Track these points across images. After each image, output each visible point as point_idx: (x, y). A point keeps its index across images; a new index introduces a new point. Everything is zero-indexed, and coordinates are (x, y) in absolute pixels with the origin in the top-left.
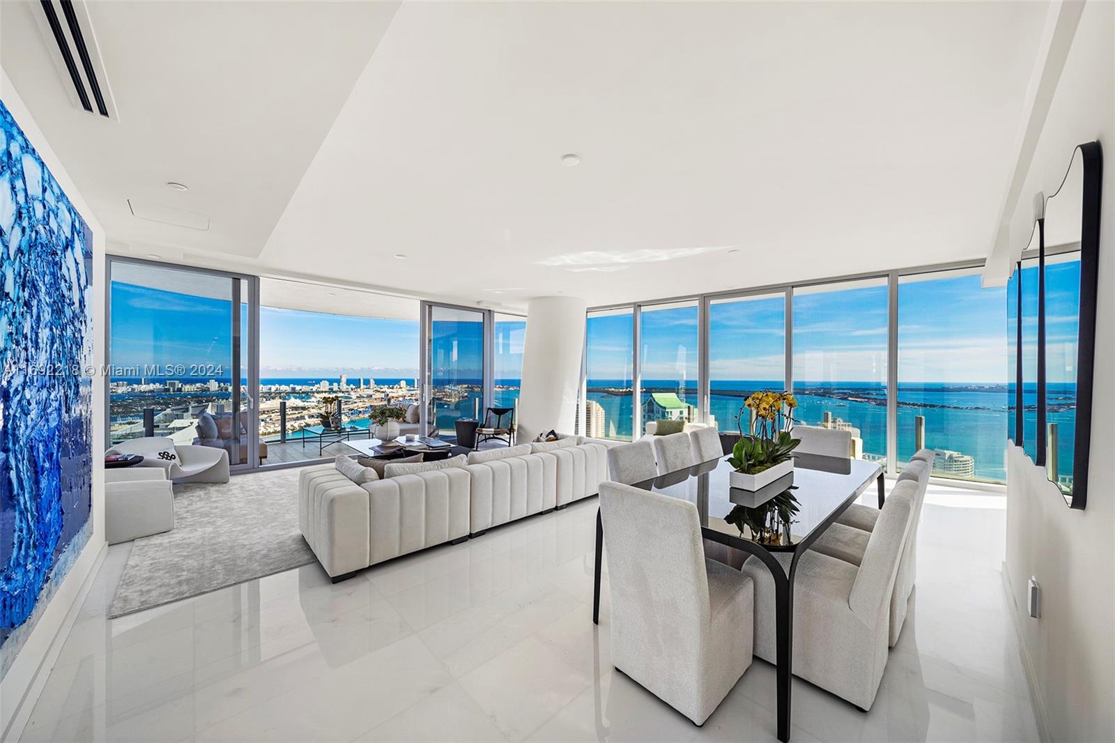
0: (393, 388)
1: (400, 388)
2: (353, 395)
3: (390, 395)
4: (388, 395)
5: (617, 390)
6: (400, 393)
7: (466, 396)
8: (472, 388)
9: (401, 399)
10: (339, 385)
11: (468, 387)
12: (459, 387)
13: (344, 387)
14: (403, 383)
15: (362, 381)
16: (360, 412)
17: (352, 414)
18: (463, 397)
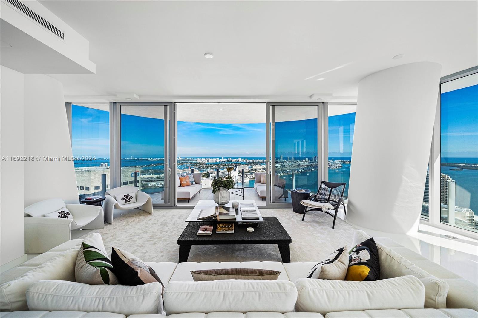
0: (302, 161)
1: (306, 161)
2: (285, 164)
3: (301, 164)
4: (300, 165)
5: (468, 165)
6: (306, 164)
7: (341, 166)
8: (344, 162)
9: (306, 166)
10: (280, 160)
11: (342, 161)
12: (336, 161)
13: (282, 161)
14: (307, 159)
15: (289, 158)
16: (288, 171)
17: (285, 172)
18: (339, 167)
